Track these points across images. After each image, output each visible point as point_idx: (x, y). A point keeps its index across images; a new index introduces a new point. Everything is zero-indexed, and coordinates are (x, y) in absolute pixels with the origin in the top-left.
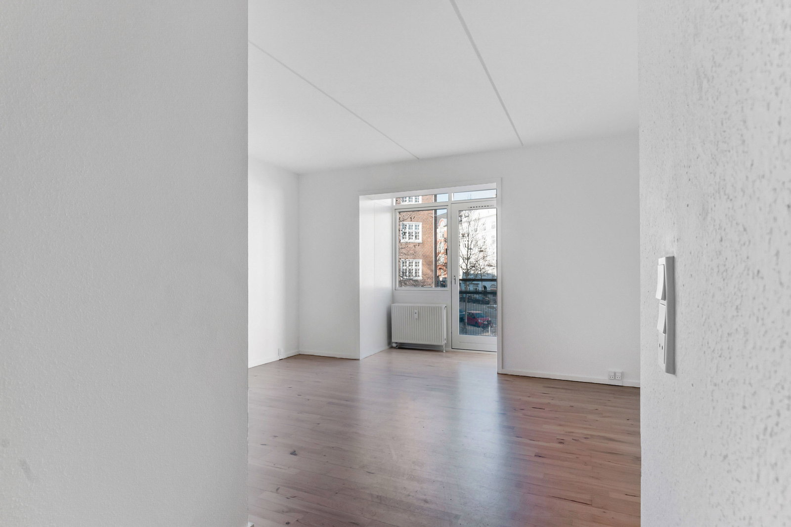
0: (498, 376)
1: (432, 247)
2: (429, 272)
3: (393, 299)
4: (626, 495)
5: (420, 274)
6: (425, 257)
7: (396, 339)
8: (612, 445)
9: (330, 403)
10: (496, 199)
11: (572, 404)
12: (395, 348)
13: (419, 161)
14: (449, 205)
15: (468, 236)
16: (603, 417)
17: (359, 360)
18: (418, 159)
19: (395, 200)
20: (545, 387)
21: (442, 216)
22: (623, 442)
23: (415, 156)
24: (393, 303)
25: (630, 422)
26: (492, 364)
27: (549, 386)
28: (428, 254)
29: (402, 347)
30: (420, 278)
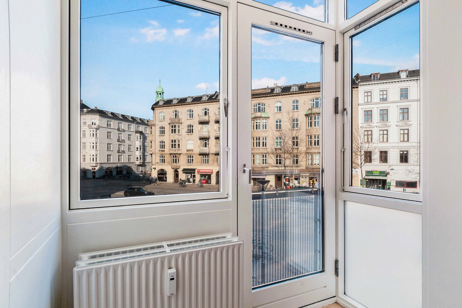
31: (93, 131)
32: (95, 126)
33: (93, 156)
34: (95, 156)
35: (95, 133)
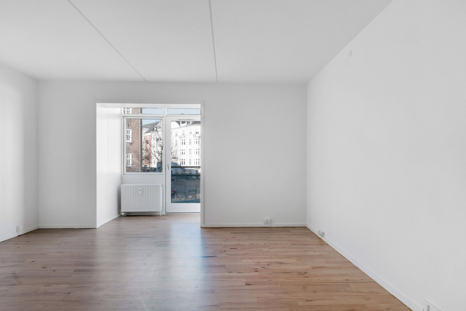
0: (201, 230)
1: (139, 146)
2: (137, 161)
3: (122, 181)
4: (306, 301)
5: (131, 163)
6: (135, 152)
7: (124, 209)
8: (283, 267)
9: (76, 271)
10: (200, 115)
11: (251, 242)
12: (123, 216)
13: (145, 82)
14: (165, 117)
15: (161, 140)
16: (271, 249)
17: (96, 228)
18: (146, 81)
19: (123, 109)
20: (231, 233)
21: (146, 126)
22: (287, 264)
23: (143, 78)
24: (122, 184)
25: (285, 250)
26: (197, 222)
27: (234, 232)
28: (136, 150)
29: (129, 215)
30: (131, 166)
31: (197, 139)
32: (198, 135)
33: (197, 160)
34: (198, 160)
35: (198, 140)
